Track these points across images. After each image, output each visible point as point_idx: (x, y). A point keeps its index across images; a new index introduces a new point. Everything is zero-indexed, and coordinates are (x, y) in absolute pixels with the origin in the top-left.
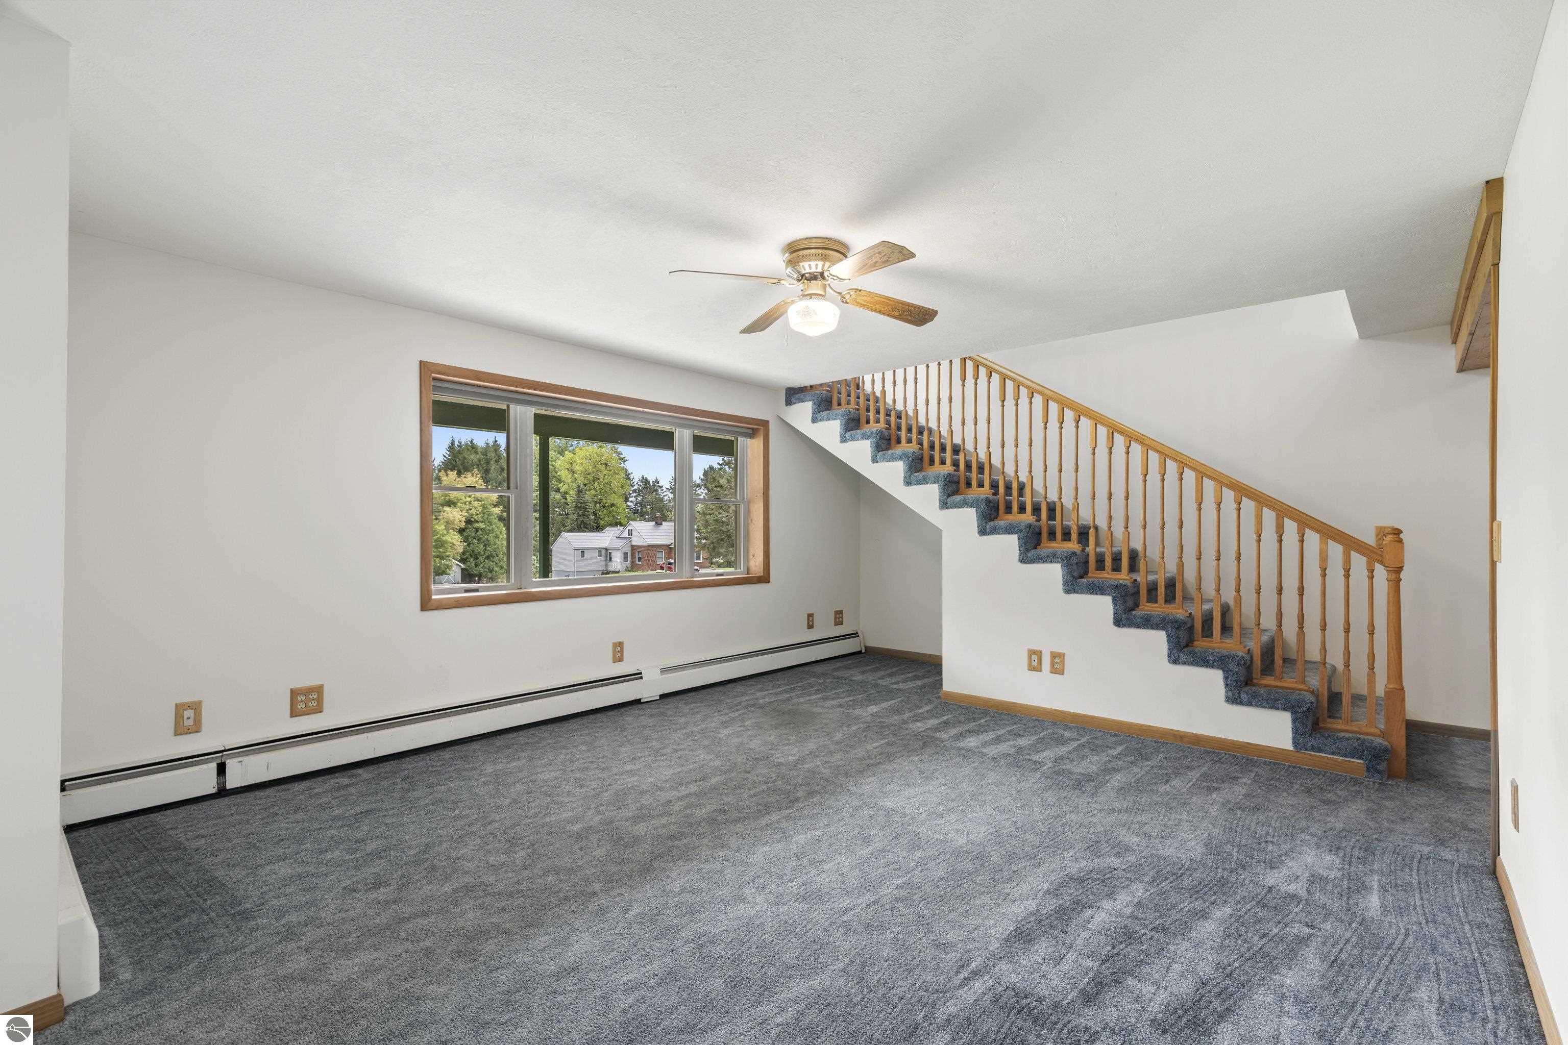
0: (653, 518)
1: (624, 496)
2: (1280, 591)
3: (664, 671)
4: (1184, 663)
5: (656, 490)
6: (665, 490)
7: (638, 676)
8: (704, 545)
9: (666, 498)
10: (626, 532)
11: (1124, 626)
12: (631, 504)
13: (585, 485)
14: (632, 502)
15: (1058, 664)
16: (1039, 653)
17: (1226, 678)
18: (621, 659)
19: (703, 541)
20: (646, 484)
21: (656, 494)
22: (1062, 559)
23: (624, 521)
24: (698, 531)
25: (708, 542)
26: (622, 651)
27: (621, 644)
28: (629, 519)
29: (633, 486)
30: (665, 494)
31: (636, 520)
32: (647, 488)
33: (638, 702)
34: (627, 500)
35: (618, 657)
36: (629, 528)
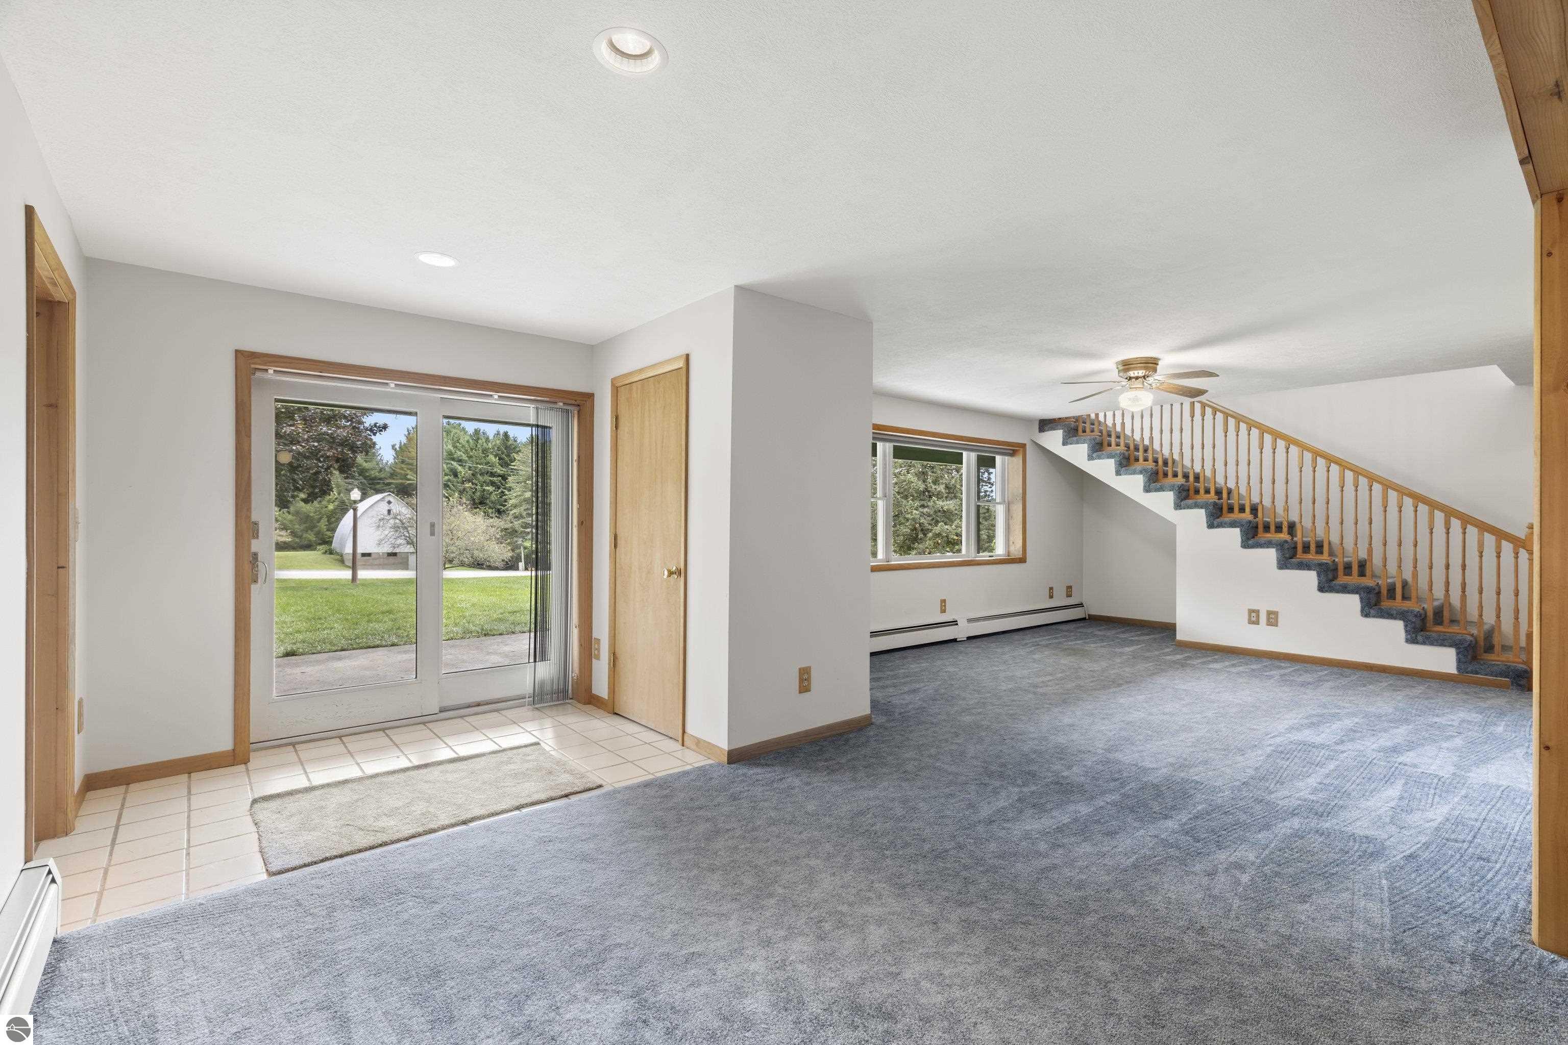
2: (1447, 567)
3: (970, 621)
4: (1374, 617)
7: (954, 623)
11: (1327, 591)
15: (1273, 619)
16: (1257, 612)
17: (1406, 626)
18: (945, 611)
22: (1277, 545)
26: (945, 606)
27: (945, 601)
33: (955, 640)
35: (943, 609)
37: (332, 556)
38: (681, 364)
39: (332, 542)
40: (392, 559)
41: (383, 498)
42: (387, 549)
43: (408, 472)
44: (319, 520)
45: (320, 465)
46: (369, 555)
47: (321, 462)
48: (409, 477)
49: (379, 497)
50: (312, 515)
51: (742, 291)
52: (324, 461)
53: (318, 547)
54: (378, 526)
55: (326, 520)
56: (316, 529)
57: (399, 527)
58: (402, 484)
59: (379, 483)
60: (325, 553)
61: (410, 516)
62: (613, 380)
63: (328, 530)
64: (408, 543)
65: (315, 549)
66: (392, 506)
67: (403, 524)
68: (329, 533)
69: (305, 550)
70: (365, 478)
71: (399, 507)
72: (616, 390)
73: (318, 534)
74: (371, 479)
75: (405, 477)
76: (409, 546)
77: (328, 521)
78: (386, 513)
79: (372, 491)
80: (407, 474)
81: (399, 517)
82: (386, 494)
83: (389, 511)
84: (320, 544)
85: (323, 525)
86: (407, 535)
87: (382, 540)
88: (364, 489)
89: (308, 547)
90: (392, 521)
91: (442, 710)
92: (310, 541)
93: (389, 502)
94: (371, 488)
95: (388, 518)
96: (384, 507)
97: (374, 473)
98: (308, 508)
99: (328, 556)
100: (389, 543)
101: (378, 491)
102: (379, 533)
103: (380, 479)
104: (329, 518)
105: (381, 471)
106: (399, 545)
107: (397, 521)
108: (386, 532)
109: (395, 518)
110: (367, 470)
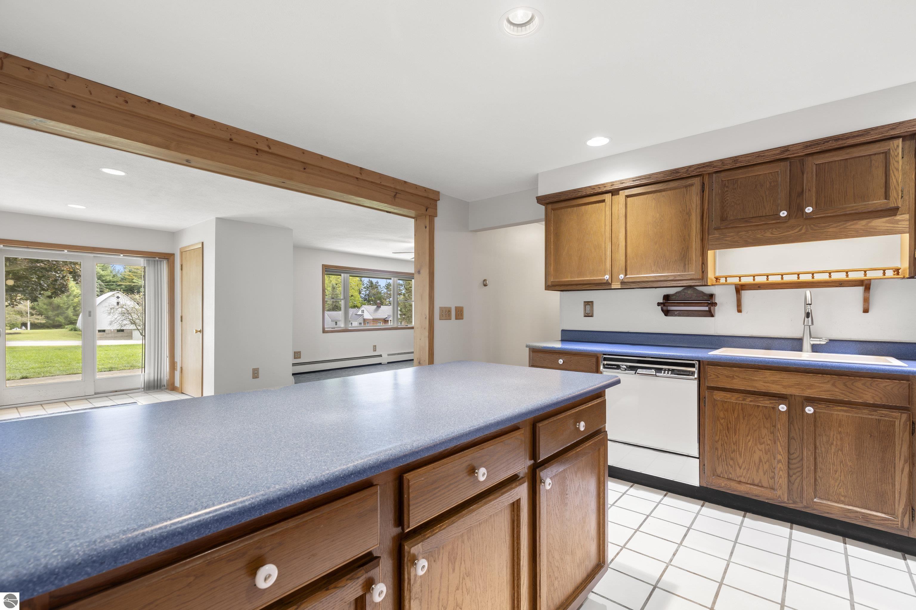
0: (375, 303)
1: (359, 291)
3: (389, 355)
5: (377, 288)
6: (382, 287)
7: (381, 356)
8: (404, 318)
9: (383, 292)
10: (361, 311)
12: (363, 295)
13: (336, 284)
14: (363, 294)
18: (375, 351)
19: (403, 316)
20: (371, 284)
21: (377, 290)
23: (359, 305)
24: (401, 310)
25: (406, 317)
26: (376, 348)
27: (375, 346)
28: (362, 304)
29: (364, 285)
30: (382, 289)
31: (365, 305)
32: (372, 286)
34: (360, 293)
35: (375, 350)
36: (362, 309)
37: (76, 332)
38: (200, 246)
39: (76, 323)
40: (120, 334)
41: (113, 294)
42: (116, 327)
43: (134, 277)
44: (68, 308)
45: (57, 275)
46: (104, 331)
47: (58, 273)
48: (134, 281)
49: (111, 293)
50: (61, 305)
51: (218, 219)
52: (60, 273)
53: (66, 327)
54: (110, 313)
55: (72, 308)
56: (65, 315)
57: (125, 313)
58: (130, 285)
59: (113, 285)
60: (71, 330)
61: (132, 306)
62: (180, 249)
63: (74, 315)
64: (132, 323)
65: (64, 328)
66: (119, 300)
67: (128, 311)
68: (75, 317)
69: (56, 329)
70: (102, 281)
71: (126, 300)
72: (181, 253)
73: (66, 318)
74: (106, 282)
75: (132, 281)
76: (132, 325)
77: (74, 309)
78: (116, 304)
79: (108, 290)
80: (133, 279)
81: (125, 307)
82: (115, 292)
83: (118, 303)
84: (68, 324)
85: (70, 312)
86: (131, 318)
87: (112, 322)
88: (102, 289)
89: (58, 326)
90: (120, 310)
91: (95, 394)
92: (61, 322)
93: (118, 297)
94: (106, 288)
95: (117, 307)
96: (114, 301)
97: (108, 278)
98: (59, 301)
99: (73, 332)
100: (117, 323)
101: (112, 290)
102: (110, 317)
103: (114, 282)
104: (75, 308)
105: (114, 276)
106: (125, 325)
107: (124, 309)
108: (116, 317)
109: (123, 307)
110: (103, 276)
